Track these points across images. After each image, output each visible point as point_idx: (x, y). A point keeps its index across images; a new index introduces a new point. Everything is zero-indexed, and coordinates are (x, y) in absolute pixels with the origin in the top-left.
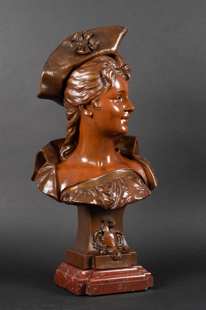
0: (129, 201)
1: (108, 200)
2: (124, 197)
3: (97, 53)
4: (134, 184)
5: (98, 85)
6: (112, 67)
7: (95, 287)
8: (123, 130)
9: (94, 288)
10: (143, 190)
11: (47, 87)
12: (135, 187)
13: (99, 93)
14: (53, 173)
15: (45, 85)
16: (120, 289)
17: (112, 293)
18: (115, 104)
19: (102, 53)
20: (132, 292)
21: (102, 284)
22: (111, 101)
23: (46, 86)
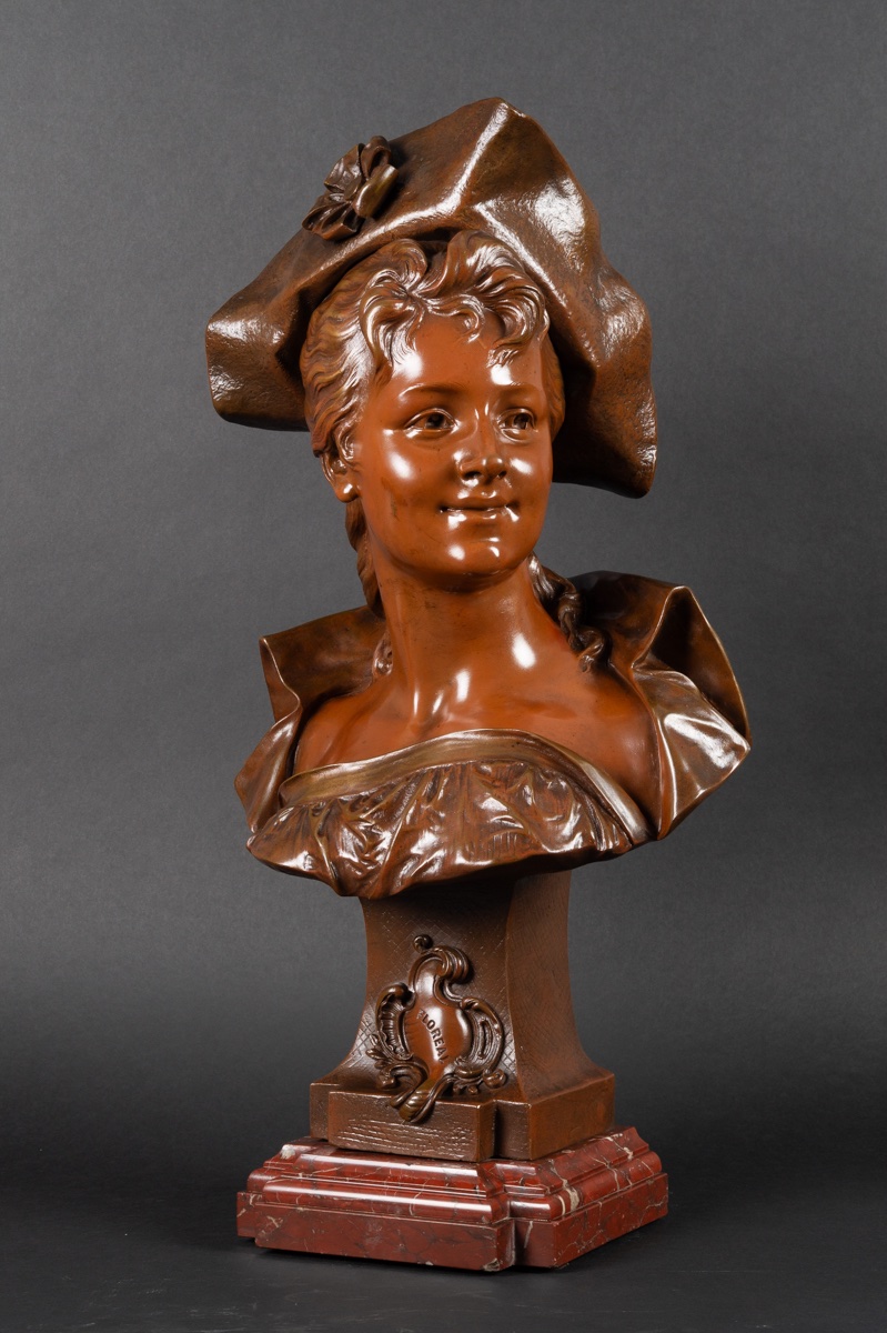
0: (431, 871)
1: (356, 860)
2: (414, 850)
3: (381, 231)
4: (483, 799)
5: (349, 370)
6: (408, 286)
7: (275, 1213)
8: (454, 560)
9: (269, 1218)
10: (521, 826)
11: (233, 385)
12: (484, 811)
13: (350, 404)
14: (285, 733)
15: (225, 379)
16: (372, 1246)
17: (341, 1254)
18: (404, 448)
19: (400, 228)
20: (423, 1268)
21: (301, 1209)
22: (389, 432)
23: (228, 379)
